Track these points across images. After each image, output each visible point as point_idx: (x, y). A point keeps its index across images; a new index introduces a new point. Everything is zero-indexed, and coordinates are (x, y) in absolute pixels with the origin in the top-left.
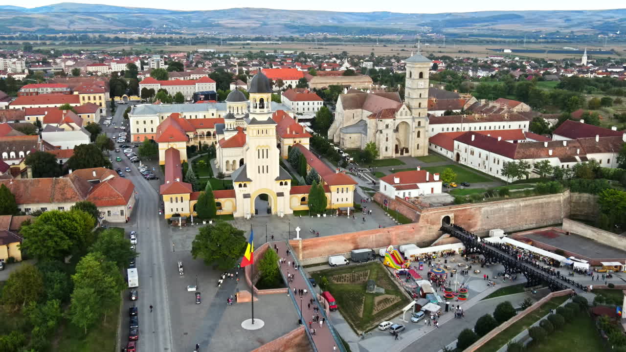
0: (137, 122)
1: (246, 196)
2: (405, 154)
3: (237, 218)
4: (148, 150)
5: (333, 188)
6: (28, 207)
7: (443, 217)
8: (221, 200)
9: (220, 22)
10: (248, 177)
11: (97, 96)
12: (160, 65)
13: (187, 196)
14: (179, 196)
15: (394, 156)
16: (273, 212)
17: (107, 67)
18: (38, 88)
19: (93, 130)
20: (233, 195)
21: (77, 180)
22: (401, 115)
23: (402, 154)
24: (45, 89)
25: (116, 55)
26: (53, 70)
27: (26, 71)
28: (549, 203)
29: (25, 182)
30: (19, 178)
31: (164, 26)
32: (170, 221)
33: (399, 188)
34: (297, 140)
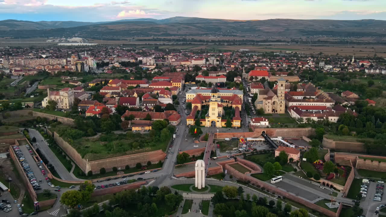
0: (188, 96)
1: (208, 121)
2: (276, 113)
3: (206, 127)
4: (189, 106)
5: (234, 121)
6: (153, 119)
7: (262, 131)
8: (202, 122)
9: (260, 28)
10: (209, 116)
11: (178, 83)
12: (214, 61)
13: (193, 120)
14: (191, 119)
15: (271, 113)
16: (216, 126)
17: (190, 62)
18: (159, 78)
19: (174, 98)
20: (205, 121)
21: (166, 113)
22: (274, 99)
23: (275, 112)
24: (161, 79)
25: (197, 53)
26: (166, 64)
27: (155, 64)
28: (301, 131)
29: (153, 113)
30: (151, 112)
31: (228, 31)
32: (188, 126)
33: (254, 122)
34: (237, 105)
